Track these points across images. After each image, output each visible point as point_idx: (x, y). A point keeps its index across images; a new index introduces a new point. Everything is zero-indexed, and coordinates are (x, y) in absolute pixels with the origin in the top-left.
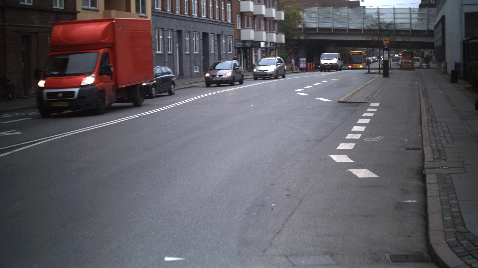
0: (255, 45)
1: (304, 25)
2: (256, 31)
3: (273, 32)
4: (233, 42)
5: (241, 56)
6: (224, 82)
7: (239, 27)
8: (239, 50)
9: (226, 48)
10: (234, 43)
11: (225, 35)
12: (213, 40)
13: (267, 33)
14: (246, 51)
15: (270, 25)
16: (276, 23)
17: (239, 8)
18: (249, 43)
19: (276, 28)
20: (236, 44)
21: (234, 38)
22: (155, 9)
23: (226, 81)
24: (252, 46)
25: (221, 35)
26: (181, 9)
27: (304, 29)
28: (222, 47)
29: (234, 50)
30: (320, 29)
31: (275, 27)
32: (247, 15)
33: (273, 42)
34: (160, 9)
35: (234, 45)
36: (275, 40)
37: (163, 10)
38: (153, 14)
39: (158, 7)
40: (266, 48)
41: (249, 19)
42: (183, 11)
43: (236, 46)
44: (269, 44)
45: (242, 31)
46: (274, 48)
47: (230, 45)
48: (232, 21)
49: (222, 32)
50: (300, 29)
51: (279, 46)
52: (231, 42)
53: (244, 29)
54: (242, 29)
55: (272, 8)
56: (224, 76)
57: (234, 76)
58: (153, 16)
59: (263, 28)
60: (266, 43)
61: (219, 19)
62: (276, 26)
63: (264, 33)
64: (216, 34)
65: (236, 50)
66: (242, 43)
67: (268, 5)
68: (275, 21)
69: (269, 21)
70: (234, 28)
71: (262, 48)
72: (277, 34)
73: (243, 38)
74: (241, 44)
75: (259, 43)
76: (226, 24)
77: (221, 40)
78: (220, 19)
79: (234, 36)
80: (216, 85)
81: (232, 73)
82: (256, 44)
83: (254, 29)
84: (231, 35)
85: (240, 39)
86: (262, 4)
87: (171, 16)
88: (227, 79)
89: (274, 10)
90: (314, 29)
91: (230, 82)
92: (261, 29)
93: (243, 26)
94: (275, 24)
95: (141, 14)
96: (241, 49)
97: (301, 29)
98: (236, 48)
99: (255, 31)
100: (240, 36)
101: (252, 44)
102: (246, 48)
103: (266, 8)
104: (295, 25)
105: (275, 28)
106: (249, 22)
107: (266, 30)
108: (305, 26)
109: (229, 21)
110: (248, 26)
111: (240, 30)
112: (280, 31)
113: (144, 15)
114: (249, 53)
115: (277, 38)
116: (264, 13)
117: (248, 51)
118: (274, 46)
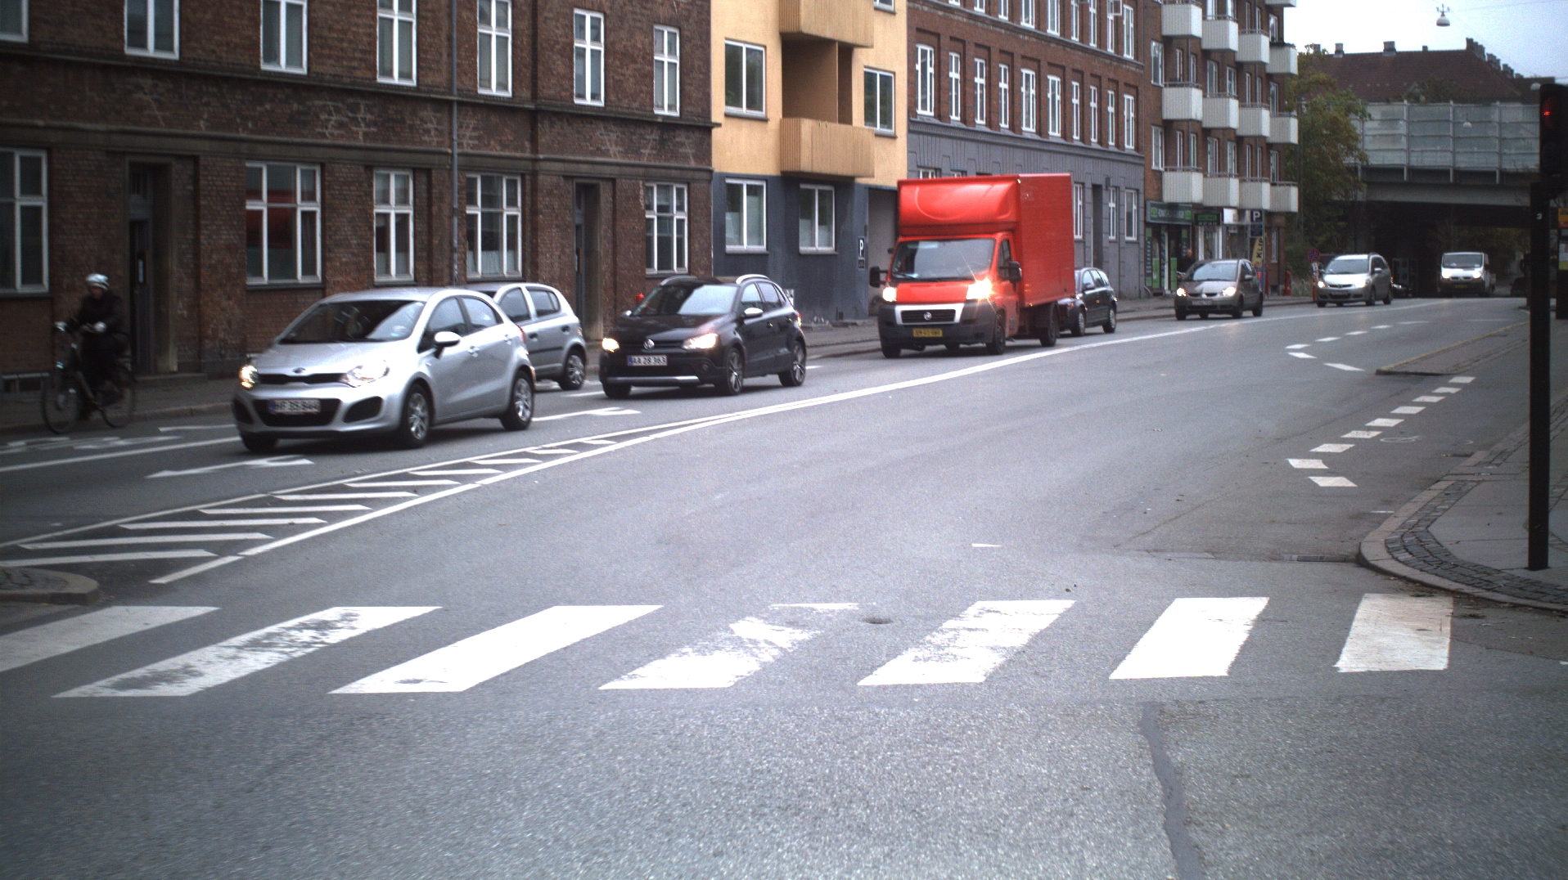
0: (1206, 217)
1: (1363, 157)
2: (1211, 177)
3: (1261, 181)
4: (1138, 207)
5: (1161, 250)
6: (1219, 309)
7: (1157, 164)
8: (1155, 230)
9: (1118, 224)
10: (1142, 210)
11: (1117, 188)
12: (1080, 203)
13: (1242, 181)
14: (1180, 234)
15: (1253, 159)
16: (1272, 152)
17: (1160, 108)
18: (1188, 212)
19: (1273, 168)
20: (1148, 212)
21: (1142, 197)
22: (916, 115)
23: (1222, 306)
24: (1196, 222)
25: (1104, 187)
26: (989, 112)
27: (1363, 168)
28: (1105, 222)
29: (1142, 232)
30: (1414, 171)
31: (1269, 164)
32: (1185, 129)
33: (1261, 211)
34: (932, 114)
35: (1142, 218)
36: (1266, 205)
37: (938, 115)
38: (911, 128)
39: (924, 107)
40: (1241, 228)
41: (1189, 140)
42: (994, 118)
43: (1149, 220)
44: (1248, 213)
45: (1168, 177)
46: (1263, 228)
47: (1129, 215)
48: (1137, 148)
49: (1108, 180)
50: (1353, 170)
51: (1280, 221)
52: (1135, 207)
53: (1174, 170)
54: (1166, 170)
55: (1261, 106)
56: (1218, 296)
57: (1241, 296)
58: (911, 135)
59: (1231, 165)
60: (1240, 212)
61: (1100, 142)
62: (1273, 160)
63: (1234, 183)
64: (1089, 185)
65: (1149, 232)
66: (1165, 211)
67: (1248, 99)
68: (1270, 146)
69: (1251, 146)
70: (1142, 169)
71: (1228, 227)
72: (1273, 184)
73: (1168, 198)
74: (1162, 213)
75: (1218, 212)
76: (1120, 156)
77: (1104, 201)
78: (1102, 140)
79: (1141, 191)
80: (1198, 316)
81: (1238, 289)
82: (1208, 215)
83: (1204, 172)
84: (1133, 186)
85: (1161, 199)
86: (1230, 96)
87: (960, 134)
88: (1224, 303)
89: (1265, 114)
90: (1396, 171)
91: (1232, 310)
92: (1225, 169)
93: (1170, 162)
94: (1269, 155)
95: (878, 128)
96: (1163, 228)
97: (1356, 169)
98: (1147, 224)
99: (1205, 176)
100: (1160, 191)
101: (1196, 216)
102: (1180, 227)
103: (1242, 106)
104: (1336, 157)
105: (1269, 169)
106: (1189, 150)
107: (1240, 174)
108: (1367, 161)
109: (1130, 146)
110: (1186, 161)
111: (1160, 172)
112: (1284, 176)
113: (886, 131)
114: (1187, 240)
115: (1274, 198)
116: (1234, 123)
117: (1184, 234)
118: (1263, 223)
